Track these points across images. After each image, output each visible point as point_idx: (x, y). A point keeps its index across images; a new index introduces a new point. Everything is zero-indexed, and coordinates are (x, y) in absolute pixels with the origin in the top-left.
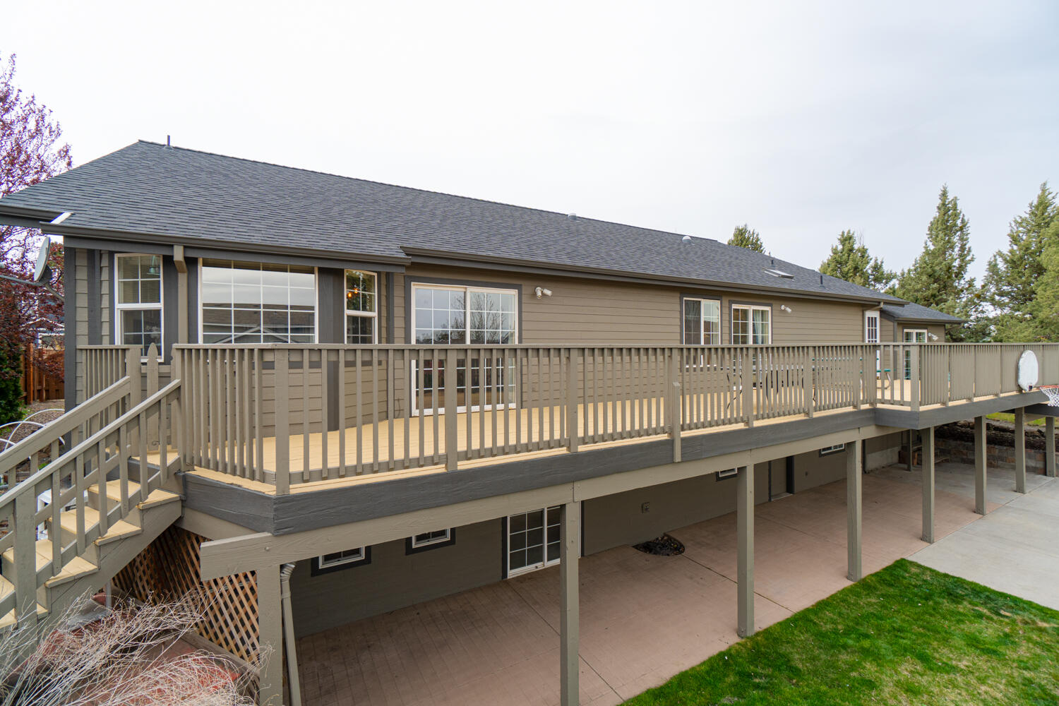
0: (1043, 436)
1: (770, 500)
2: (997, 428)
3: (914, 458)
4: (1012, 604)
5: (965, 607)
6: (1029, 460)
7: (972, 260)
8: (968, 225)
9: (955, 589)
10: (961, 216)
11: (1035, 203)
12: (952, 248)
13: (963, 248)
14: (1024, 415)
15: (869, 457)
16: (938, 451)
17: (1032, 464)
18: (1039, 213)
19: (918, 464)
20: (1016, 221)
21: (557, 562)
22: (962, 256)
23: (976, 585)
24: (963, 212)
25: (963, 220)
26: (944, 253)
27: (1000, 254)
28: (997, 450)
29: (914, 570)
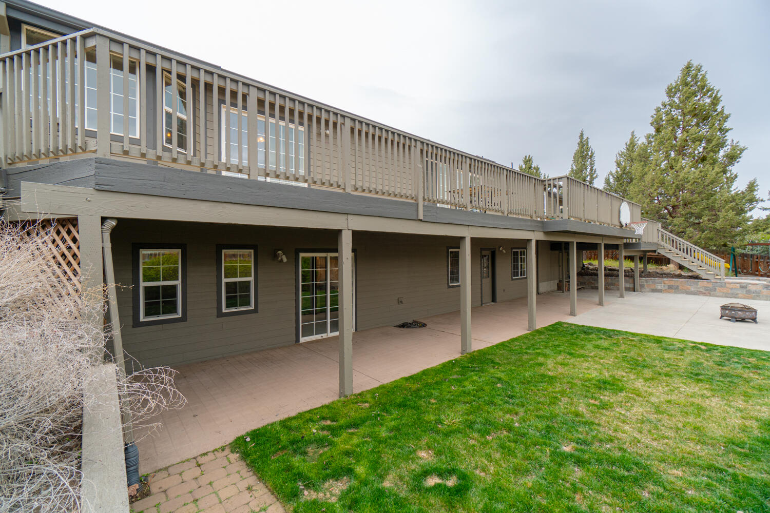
0: (633, 272)
1: (482, 305)
2: (610, 270)
3: (566, 286)
4: (617, 333)
5: (593, 336)
6: (626, 284)
7: (596, 177)
8: (594, 155)
9: (587, 331)
10: (591, 150)
11: (628, 143)
12: (586, 169)
13: (591, 170)
14: (623, 251)
15: (540, 284)
16: (579, 283)
17: (628, 286)
18: (630, 149)
19: (568, 290)
20: (619, 154)
21: (336, 334)
22: (591, 174)
23: (599, 328)
24: (592, 147)
25: (592, 152)
26: (582, 171)
27: (611, 173)
28: (610, 279)
29: (565, 325)
